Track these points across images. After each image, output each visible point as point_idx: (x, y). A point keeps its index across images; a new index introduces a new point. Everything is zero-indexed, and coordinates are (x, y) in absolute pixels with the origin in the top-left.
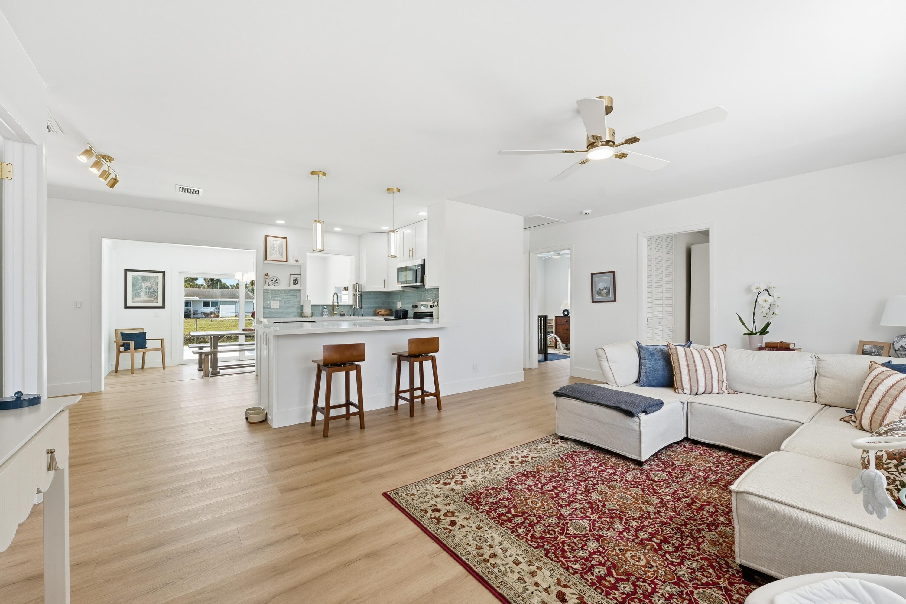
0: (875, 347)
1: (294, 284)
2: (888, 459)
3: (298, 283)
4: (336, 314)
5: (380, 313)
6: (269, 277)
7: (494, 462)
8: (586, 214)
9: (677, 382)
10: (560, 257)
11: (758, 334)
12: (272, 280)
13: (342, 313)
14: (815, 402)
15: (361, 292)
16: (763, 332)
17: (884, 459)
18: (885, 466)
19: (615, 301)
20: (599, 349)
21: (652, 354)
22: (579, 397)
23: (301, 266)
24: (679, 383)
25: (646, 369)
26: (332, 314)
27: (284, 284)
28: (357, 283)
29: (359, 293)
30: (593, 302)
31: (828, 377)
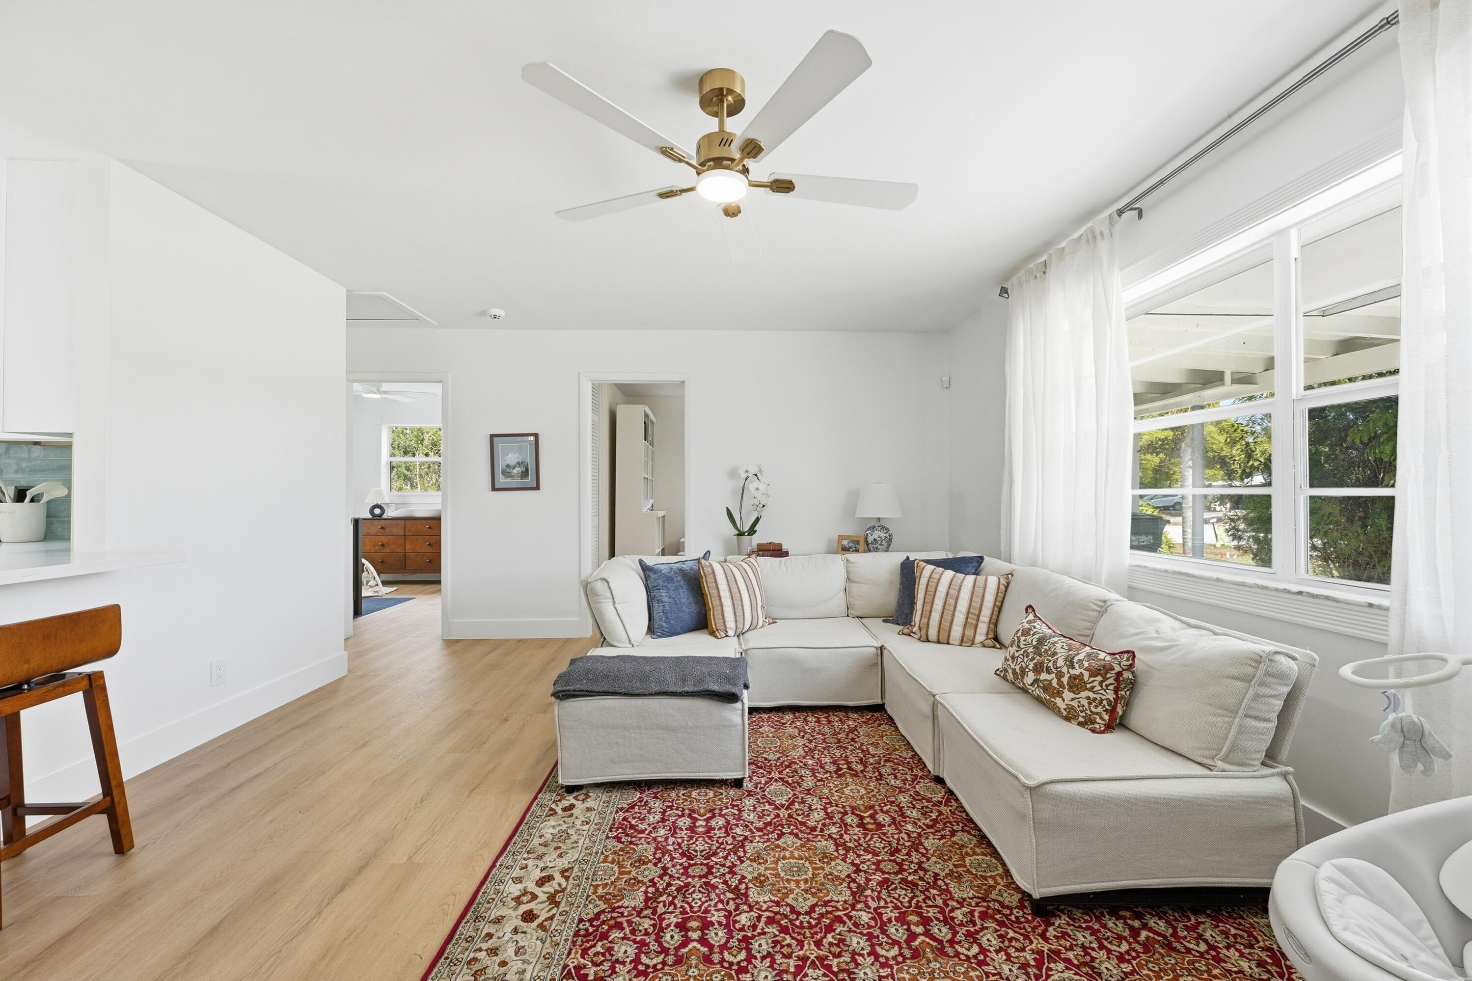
0: (853, 541)
2: (1090, 676)
7: (484, 946)
8: (495, 317)
9: (715, 620)
10: (378, 396)
11: (746, 534)
14: (848, 616)
16: (752, 531)
17: (1086, 678)
18: (1088, 686)
19: (537, 488)
20: (596, 581)
21: (669, 579)
22: (618, 690)
24: (719, 622)
25: (664, 606)
30: (494, 489)
31: (858, 583)
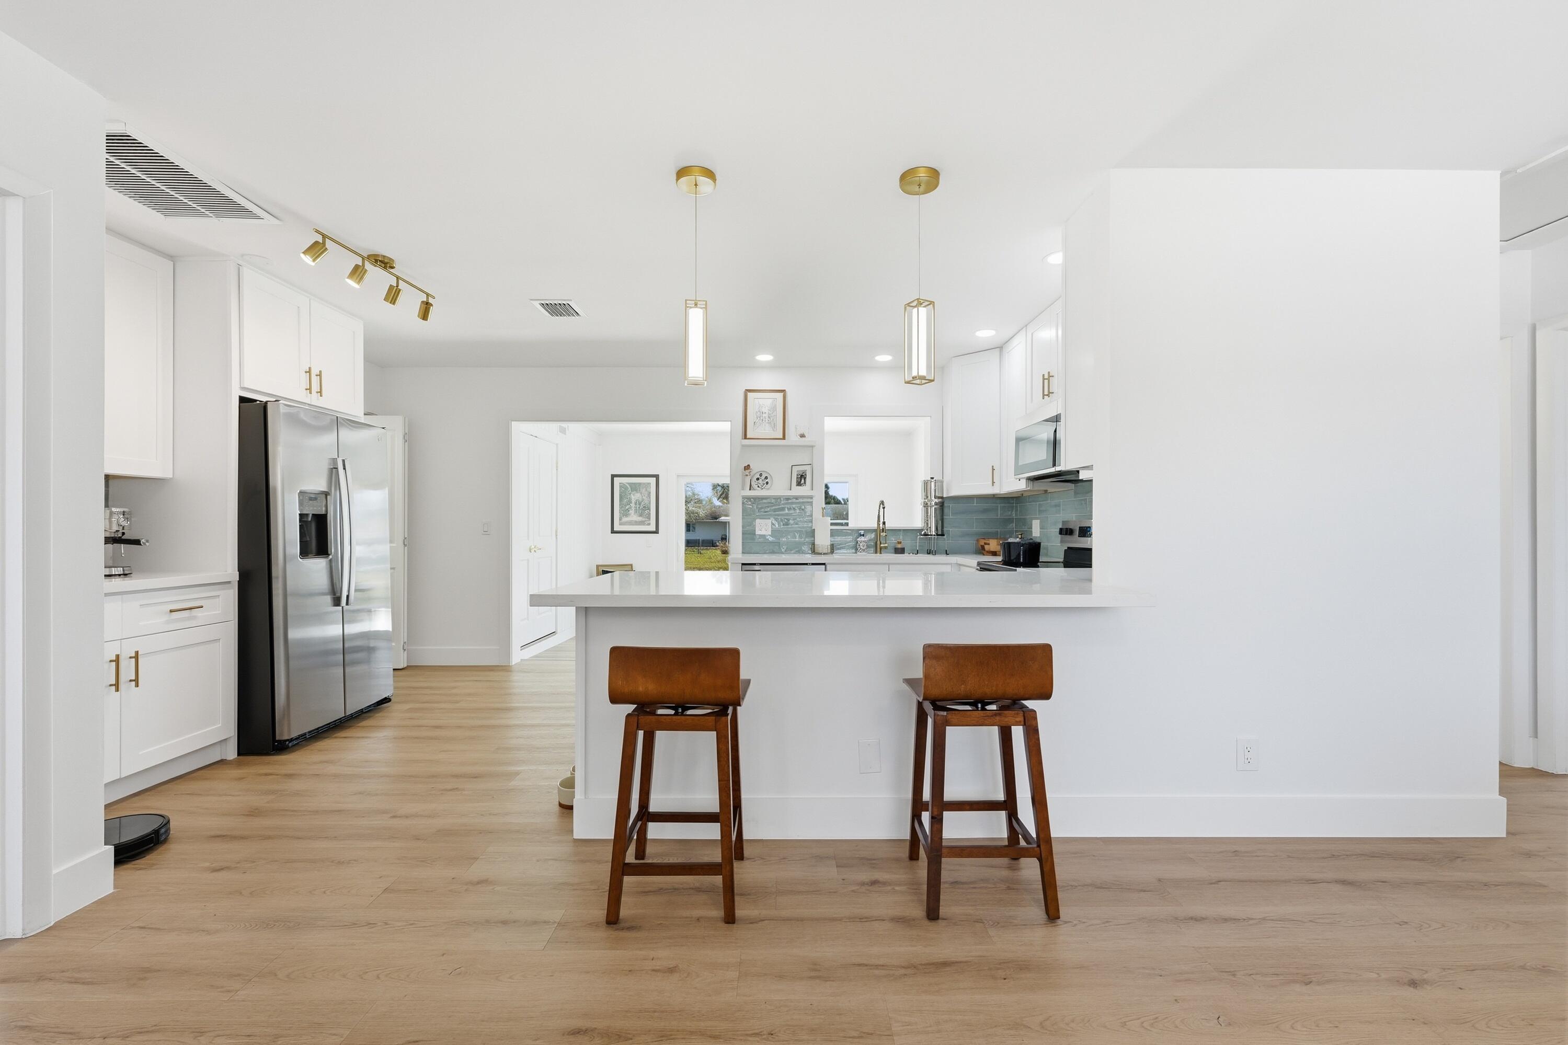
1: (799, 484)
3: (805, 483)
4: (886, 548)
5: (986, 547)
6: (751, 473)
12: (758, 479)
13: (899, 546)
15: (942, 498)
23: (812, 447)
26: (877, 548)
27: (780, 487)
28: (932, 478)
29: (937, 500)
